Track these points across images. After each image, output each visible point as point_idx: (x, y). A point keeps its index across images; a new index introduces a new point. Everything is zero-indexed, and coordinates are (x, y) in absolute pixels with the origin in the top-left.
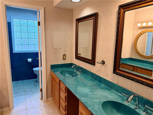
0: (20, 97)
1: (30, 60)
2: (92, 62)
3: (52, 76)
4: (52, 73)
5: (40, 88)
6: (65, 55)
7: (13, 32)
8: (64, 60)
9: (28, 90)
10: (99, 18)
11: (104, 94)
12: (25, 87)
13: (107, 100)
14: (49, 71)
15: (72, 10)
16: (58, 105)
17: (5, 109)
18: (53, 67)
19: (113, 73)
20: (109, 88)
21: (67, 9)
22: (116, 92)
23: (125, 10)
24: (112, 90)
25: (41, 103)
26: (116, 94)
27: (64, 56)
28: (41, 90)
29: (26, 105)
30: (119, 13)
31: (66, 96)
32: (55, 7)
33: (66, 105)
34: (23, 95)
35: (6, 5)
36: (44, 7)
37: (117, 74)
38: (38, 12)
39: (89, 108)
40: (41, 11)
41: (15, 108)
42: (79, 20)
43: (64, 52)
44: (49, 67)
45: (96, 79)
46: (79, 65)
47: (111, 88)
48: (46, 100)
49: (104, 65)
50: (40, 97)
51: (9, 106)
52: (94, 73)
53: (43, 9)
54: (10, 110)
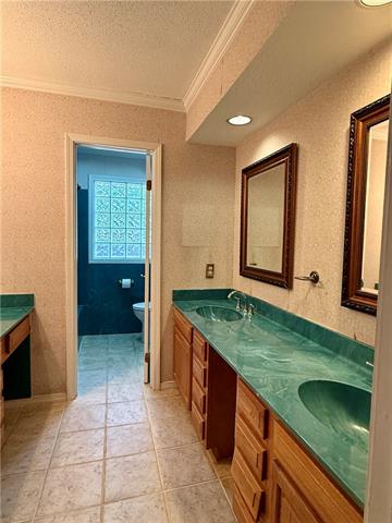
0: (94, 373)
1: (126, 282)
2: (284, 280)
3: (175, 319)
4: (177, 313)
5: (146, 351)
6: (213, 266)
7: (93, 213)
8: (208, 280)
9: (117, 358)
10: (300, 156)
11: (313, 364)
12: (110, 351)
13: (317, 379)
14: (169, 306)
15: (235, 149)
16: (187, 400)
17: (55, 397)
18: (180, 296)
19: (343, 305)
20: (330, 352)
21: (220, 147)
22: (350, 362)
23: (369, 123)
24: (340, 357)
25: (146, 392)
26: (351, 367)
27: (211, 268)
28: (148, 359)
29: (107, 395)
30: (352, 134)
31: (205, 370)
32: (190, 142)
33: (204, 397)
34: (101, 369)
35: (75, 144)
36: (163, 146)
37: (353, 307)
38: (148, 158)
39: (261, 392)
40: (153, 154)
41: (79, 398)
42: (249, 172)
43: (210, 256)
44: (170, 296)
45: (293, 329)
46: (249, 294)
47: (337, 351)
48: (158, 387)
49: (318, 284)
50: (144, 378)
51: (65, 390)
52: (290, 311)
53: (159, 148)
54: (67, 401)
